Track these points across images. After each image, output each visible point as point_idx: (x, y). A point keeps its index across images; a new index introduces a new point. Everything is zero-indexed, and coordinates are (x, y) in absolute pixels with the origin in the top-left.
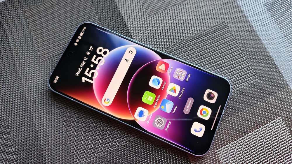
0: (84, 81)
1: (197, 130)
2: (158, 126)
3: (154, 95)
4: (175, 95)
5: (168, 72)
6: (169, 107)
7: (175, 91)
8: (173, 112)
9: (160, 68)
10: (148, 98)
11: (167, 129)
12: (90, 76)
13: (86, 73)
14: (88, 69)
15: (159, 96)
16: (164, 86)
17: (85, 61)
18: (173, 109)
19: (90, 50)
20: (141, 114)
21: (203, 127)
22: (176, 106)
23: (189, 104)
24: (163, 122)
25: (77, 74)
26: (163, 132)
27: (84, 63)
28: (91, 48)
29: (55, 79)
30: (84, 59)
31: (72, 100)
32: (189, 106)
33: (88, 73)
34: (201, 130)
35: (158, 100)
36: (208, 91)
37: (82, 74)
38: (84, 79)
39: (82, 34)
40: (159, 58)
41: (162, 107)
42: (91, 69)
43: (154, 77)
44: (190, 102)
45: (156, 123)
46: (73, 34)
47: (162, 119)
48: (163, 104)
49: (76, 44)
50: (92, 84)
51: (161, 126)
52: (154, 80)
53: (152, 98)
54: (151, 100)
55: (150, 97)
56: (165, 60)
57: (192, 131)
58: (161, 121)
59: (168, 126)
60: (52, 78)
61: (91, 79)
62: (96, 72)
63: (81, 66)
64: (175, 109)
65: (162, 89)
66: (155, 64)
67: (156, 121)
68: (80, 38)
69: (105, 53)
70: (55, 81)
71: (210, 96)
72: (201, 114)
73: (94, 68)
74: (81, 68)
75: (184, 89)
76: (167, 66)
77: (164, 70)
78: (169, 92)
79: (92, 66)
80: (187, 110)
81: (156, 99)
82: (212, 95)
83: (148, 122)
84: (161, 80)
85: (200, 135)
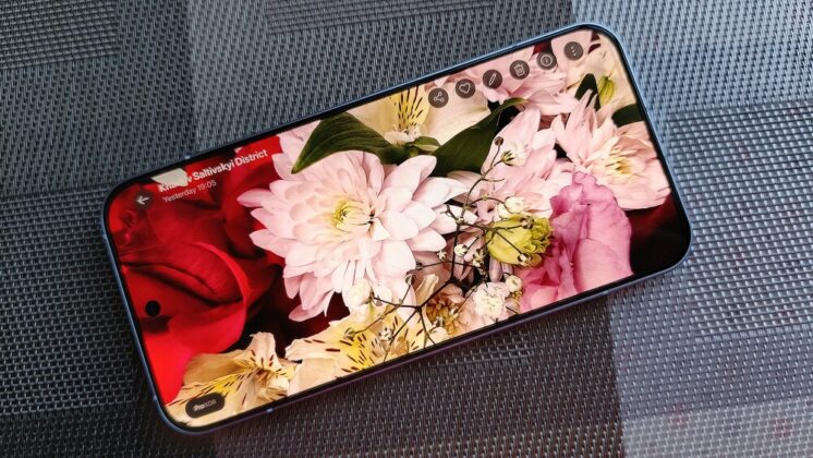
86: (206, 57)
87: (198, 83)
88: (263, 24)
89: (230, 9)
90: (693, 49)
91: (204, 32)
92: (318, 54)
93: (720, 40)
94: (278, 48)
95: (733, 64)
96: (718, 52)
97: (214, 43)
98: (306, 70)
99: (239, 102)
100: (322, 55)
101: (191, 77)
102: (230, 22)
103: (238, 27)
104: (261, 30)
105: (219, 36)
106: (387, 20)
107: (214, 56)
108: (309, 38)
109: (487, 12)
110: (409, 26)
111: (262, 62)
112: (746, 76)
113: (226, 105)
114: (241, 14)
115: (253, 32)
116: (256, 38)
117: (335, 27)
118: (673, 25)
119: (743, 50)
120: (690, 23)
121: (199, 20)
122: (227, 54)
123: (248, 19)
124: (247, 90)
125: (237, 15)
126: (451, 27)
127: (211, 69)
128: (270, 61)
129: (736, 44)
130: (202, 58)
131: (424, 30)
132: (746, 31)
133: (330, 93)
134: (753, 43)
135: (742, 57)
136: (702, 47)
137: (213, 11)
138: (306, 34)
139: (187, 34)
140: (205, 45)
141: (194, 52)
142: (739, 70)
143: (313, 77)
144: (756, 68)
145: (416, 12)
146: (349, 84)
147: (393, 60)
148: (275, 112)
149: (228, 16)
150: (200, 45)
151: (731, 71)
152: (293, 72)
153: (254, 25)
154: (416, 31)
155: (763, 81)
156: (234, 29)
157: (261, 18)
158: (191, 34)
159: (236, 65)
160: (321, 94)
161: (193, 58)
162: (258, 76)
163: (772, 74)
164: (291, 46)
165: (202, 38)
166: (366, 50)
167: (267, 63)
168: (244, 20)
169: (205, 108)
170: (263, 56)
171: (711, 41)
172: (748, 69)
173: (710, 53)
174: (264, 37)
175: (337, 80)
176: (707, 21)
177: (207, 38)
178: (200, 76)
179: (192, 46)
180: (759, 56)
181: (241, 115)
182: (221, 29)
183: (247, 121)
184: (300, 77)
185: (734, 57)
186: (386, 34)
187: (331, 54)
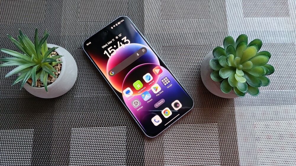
0: (105, 53)
1: (156, 121)
2: (134, 105)
3: (142, 85)
4: (155, 92)
5: (159, 76)
6: (147, 97)
7: (156, 90)
8: (148, 102)
9: (156, 71)
10: (138, 85)
11: (138, 110)
12: (110, 52)
13: (109, 49)
14: (111, 47)
15: (145, 88)
16: (151, 83)
17: (112, 41)
18: (149, 100)
19: (119, 35)
20: (128, 92)
21: (161, 121)
22: (152, 99)
23: (161, 103)
24: (138, 104)
25: (103, 47)
26: (135, 110)
27: (111, 42)
28: (120, 35)
29: (88, 43)
30: (112, 40)
31: (92, 61)
32: (159, 104)
33: (110, 50)
34: (158, 122)
35: (143, 89)
36: (177, 101)
37: (106, 49)
38: (105, 52)
39: (119, 23)
40: (159, 64)
41: (143, 95)
42: (113, 48)
43: (148, 74)
44: (162, 102)
45: (133, 103)
46: (113, 20)
47: (139, 102)
48: (145, 94)
49: (112, 28)
50: (108, 58)
51: (135, 106)
52: (147, 76)
53: (140, 86)
54: (139, 87)
55: (139, 85)
56: (162, 68)
57: (153, 120)
58: (137, 102)
59: (140, 108)
60: (87, 41)
61: (110, 54)
62: (116, 52)
63: (108, 43)
64: (150, 100)
65: (149, 84)
66: (154, 66)
67: (135, 101)
68: (117, 25)
69: (127, 42)
70: (88, 44)
71: (176, 105)
72: (164, 112)
73: (115, 49)
74: (107, 44)
75: (163, 91)
76: (161, 71)
77: (158, 73)
78: (152, 88)
79: (115, 46)
80: (157, 105)
81: (142, 88)
82: (178, 105)
83: (129, 99)
84: (152, 78)
85: (156, 124)
86: (148, 23)
87: (146, 28)
88: (160, 17)
89: (154, 14)
90: (252, 31)
91: (148, 18)
92: (172, 25)
93: (258, 30)
94: (163, 23)
95: (261, 35)
96: (258, 32)
97: (149, 20)
98: (169, 28)
99: (154, 33)
100: (173, 25)
101: (144, 27)
102: (153, 16)
103: (155, 18)
104: (160, 19)
105: (151, 19)
106: (187, 19)
107: (149, 23)
108: (170, 21)
109: (209, 19)
110: (192, 21)
111: (160, 25)
112: (264, 38)
113: (151, 33)
114: (156, 15)
115: (158, 19)
116: (159, 20)
117: (176, 19)
118: (248, 26)
119: (263, 32)
120: (252, 26)
121: (147, 15)
122: (152, 23)
123: (157, 16)
124: (156, 31)
125: (155, 15)
126: (201, 22)
127: (149, 26)
128: (162, 25)
129: (261, 31)
130: (147, 23)
131: (195, 22)
132: (264, 28)
133: (174, 33)
134: (265, 31)
135: (263, 33)
136: (254, 31)
137: (150, 14)
138: (170, 20)
139: (144, 18)
140: (148, 21)
141: (145, 22)
142: (262, 36)
143: (171, 29)
144: (266, 36)
145: (194, 18)
146: (178, 31)
147: (188, 27)
148: (162, 36)
149: (153, 15)
150: (147, 20)
151: (260, 36)
152: (166, 28)
153: (159, 17)
154: (193, 22)
155: (267, 39)
156: (154, 18)
157: (160, 16)
158: (145, 18)
159: (154, 25)
160: (172, 33)
161: (145, 23)
162: (159, 28)
163: (269, 38)
164: (166, 22)
165: (147, 19)
166: (182, 25)
167: (161, 25)
168: (156, 16)
169: (147, 34)
170: (160, 24)
171: (256, 30)
172: (264, 36)
173: (256, 32)
174: (161, 20)
175: (176, 30)
176: (255, 26)
177: (148, 19)
178: (146, 27)
179: (145, 20)
180: (266, 33)
181: (154, 36)
182: (151, 18)
183: (156, 37)
184: (168, 29)
185: (261, 34)
186: (187, 22)
187: (175, 25)
